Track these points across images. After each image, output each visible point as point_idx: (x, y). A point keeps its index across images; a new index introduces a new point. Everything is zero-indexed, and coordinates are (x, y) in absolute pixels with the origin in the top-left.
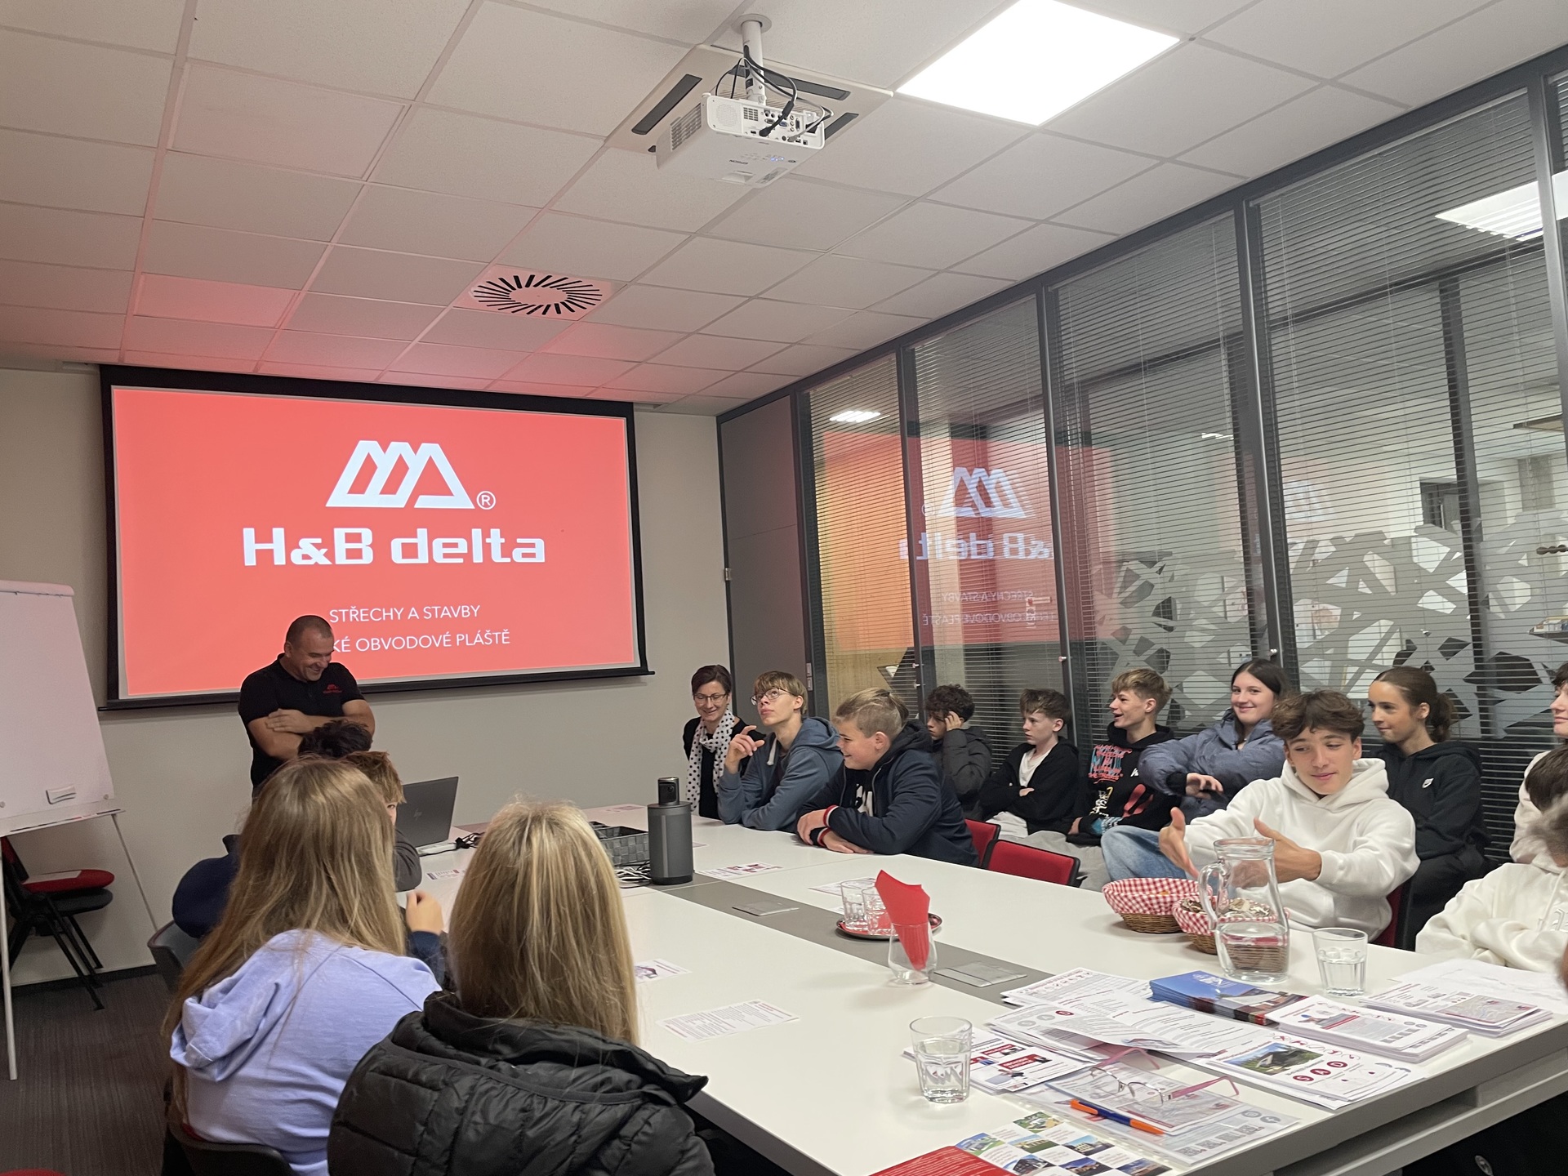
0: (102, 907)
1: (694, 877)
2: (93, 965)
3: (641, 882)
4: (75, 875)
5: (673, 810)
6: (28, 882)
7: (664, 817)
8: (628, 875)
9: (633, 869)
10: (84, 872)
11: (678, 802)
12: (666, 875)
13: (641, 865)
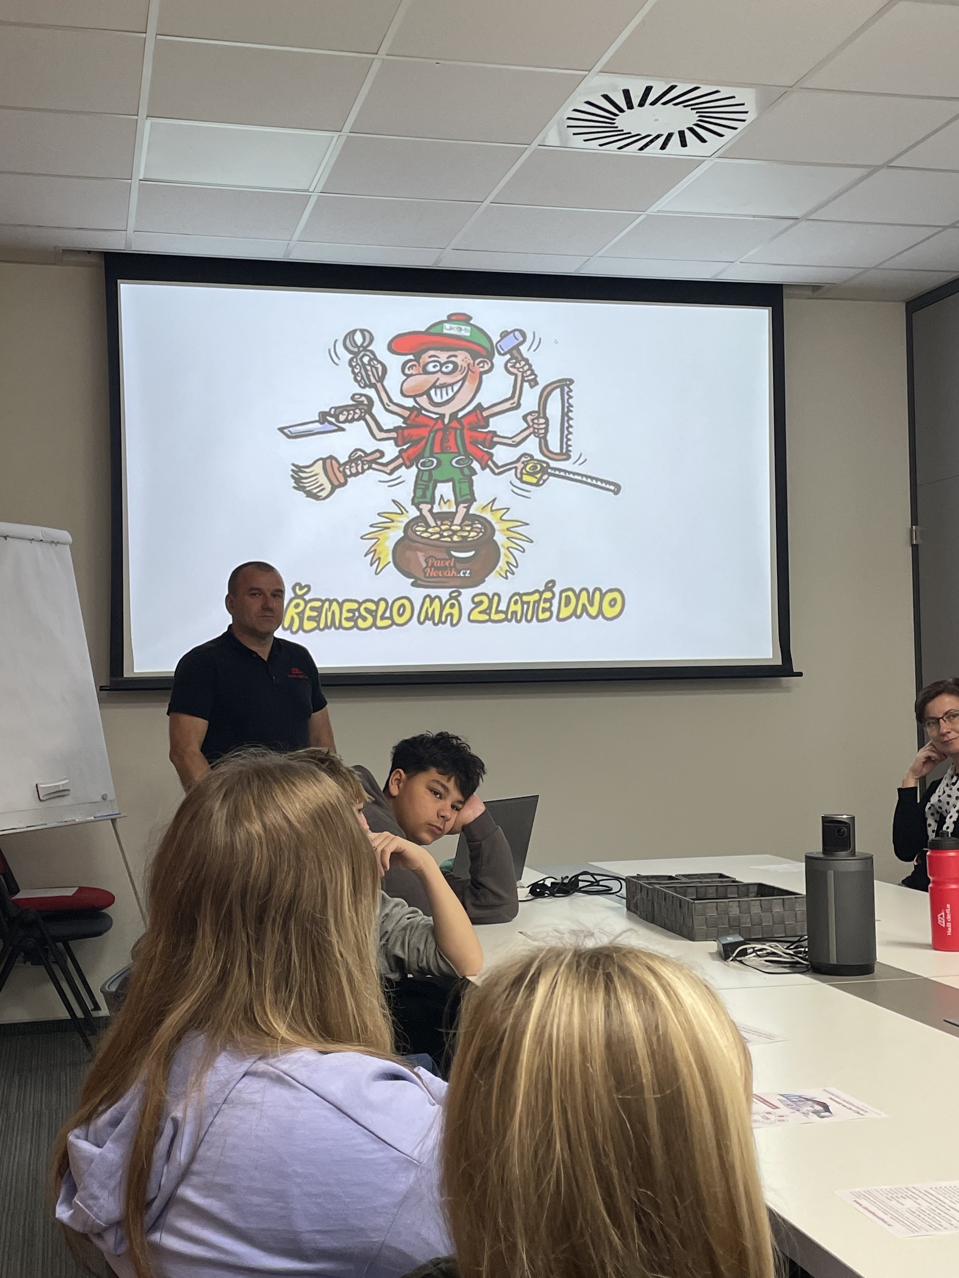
0: (99, 934)
1: (876, 968)
2: (90, 1006)
3: (794, 967)
4: (70, 892)
5: (845, 864)
6: (19, 896)
7: (831, 873)
8: (774, 954)
9: (780, 948)
10: (81, 889)
11: (853, 853)
12: (833, 960)
13: (793, 943)
